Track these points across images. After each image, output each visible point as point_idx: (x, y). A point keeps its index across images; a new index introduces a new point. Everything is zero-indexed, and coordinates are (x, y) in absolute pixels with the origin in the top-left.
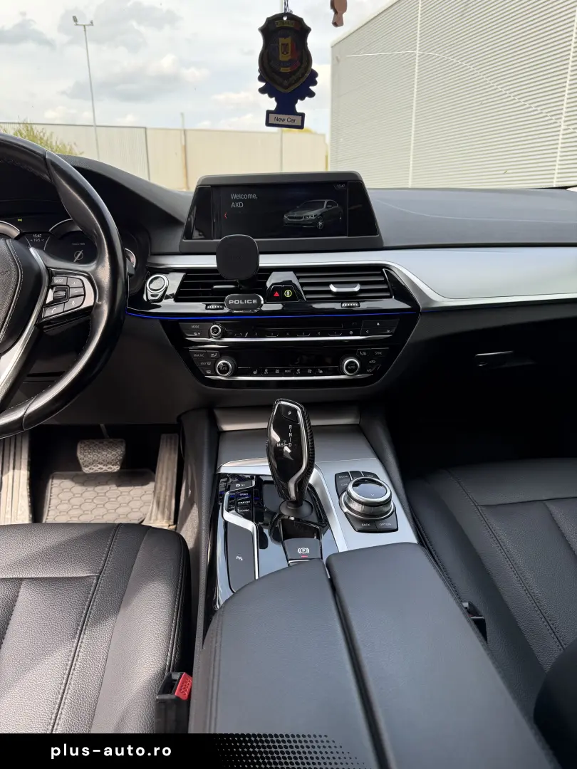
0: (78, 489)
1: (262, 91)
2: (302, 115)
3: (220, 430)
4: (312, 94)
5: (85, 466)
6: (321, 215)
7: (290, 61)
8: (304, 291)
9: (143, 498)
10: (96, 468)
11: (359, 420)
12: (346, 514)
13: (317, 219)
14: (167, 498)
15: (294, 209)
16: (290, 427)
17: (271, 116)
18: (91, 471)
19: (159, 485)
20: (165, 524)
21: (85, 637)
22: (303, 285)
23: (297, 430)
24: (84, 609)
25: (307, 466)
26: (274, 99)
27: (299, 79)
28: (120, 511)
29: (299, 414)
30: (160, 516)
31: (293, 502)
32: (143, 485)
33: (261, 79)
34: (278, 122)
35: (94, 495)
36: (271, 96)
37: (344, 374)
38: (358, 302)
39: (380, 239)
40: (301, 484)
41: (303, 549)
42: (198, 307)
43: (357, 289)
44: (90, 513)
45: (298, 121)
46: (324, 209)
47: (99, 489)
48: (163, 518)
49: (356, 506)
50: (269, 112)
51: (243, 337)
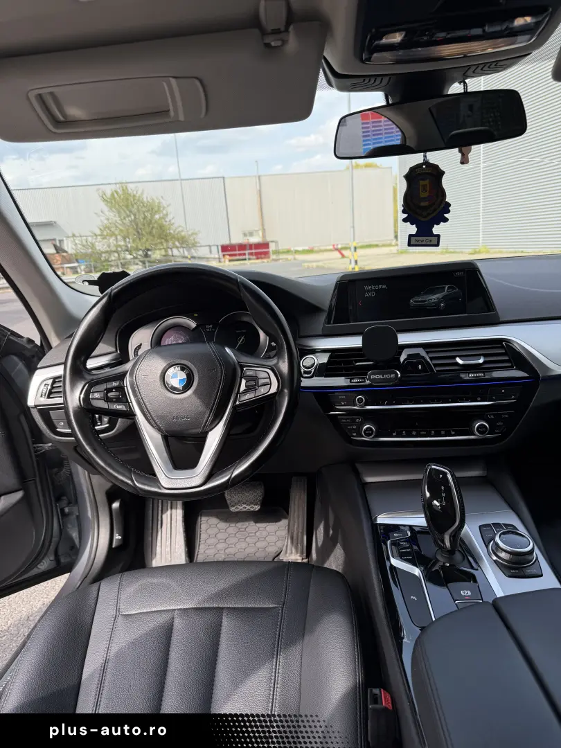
0: (223, 525)
1: (405, 220)
2: (438, 236)
3: (363, 482)
4: (446, 220)
5: (232, 506)
6: (442, 298)
7: (429, 196)
8: (434, 364)
9: (278, 533)
10: (241, 508)
11: (486, 472)
12: (495, 561)
13: (440, 301)
14: (300, 534)
15: (418, 294)
16: (443, 488)
17: (413, 239)
18: (237, 510)
19: (292, 522)
20: (299, 558)
21: (281, 658)
22: (431, 359)
23: (448, 489)
24: (276, 634)
25: (460, 521)
26: (415, 225)
27: (435, 210)
28: (259, 544)
29: (449, 476)
30: (294, 550)
31: (448, 551)
32: (276, 522)
33: (404, 212)
34: (418, 243)
35: (236, 530)
36: (412, 224)
37: (474, 435)
38: (483, 372)
39: (497, 316)
40: (455, 536)
41: (466, 592)
42: (341, 381)
43: (481, 361)
44: (233, 546)
45: (434, 240)
46: (445, 292)
47: (239, 525)
48: (297, 552)
49: (503, 555)
50: (410, 236)
51: (383, 405)
